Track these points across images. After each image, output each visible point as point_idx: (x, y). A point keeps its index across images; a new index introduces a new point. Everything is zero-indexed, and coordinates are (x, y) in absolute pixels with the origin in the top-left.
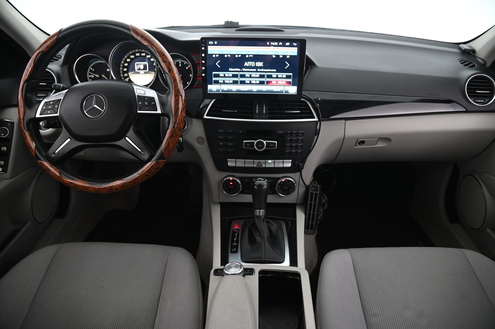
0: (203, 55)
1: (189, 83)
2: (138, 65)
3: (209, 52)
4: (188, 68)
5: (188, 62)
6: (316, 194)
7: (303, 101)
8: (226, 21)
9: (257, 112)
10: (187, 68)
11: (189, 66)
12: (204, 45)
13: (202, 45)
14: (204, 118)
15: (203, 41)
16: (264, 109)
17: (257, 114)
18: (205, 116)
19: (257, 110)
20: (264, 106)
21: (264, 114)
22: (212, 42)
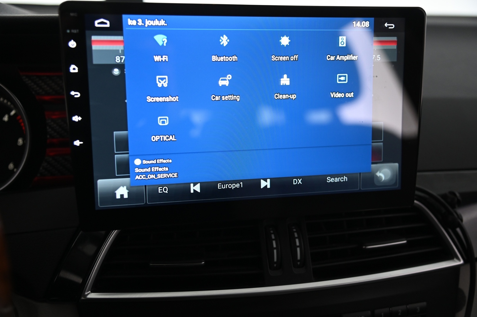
0: (74, 69)
1: (17, 166)
3: (96, 60)
4: (10, 117)
5: (10, 99)
7: (418, 209)
9: (275, 260)
10: (6, 118)
11: (11, 111)
12: (75, 31)
13: (68, 31)
14: (83, 298)
15: (72, 14)
16: (298, 244)
17: (275, 265)
18: (89, 293)
19: (275, 251)
20: (296, 235)
21: (299, 263)
22: (108, 22)
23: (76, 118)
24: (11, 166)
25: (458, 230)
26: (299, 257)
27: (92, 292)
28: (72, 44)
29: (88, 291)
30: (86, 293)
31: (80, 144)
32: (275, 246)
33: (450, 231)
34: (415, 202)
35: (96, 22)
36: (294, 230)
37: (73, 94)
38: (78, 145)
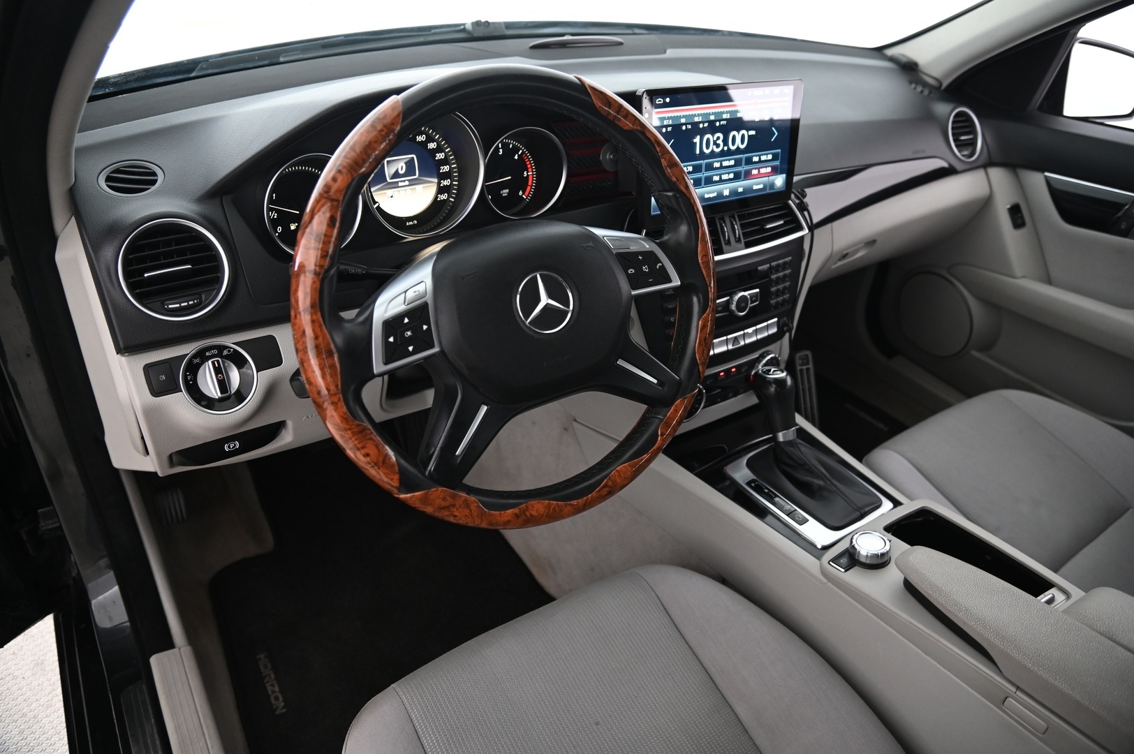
2: (391, 164)
6: (808, 370)
8: (474, 21)
9: (726, 238)
10: (516, 157)
16: (736, 228)
17: (727, 242)
19: (726, 234)
20: (734, 223)
21: (737, 239)
26: (737, 236)
32: (726, 230)
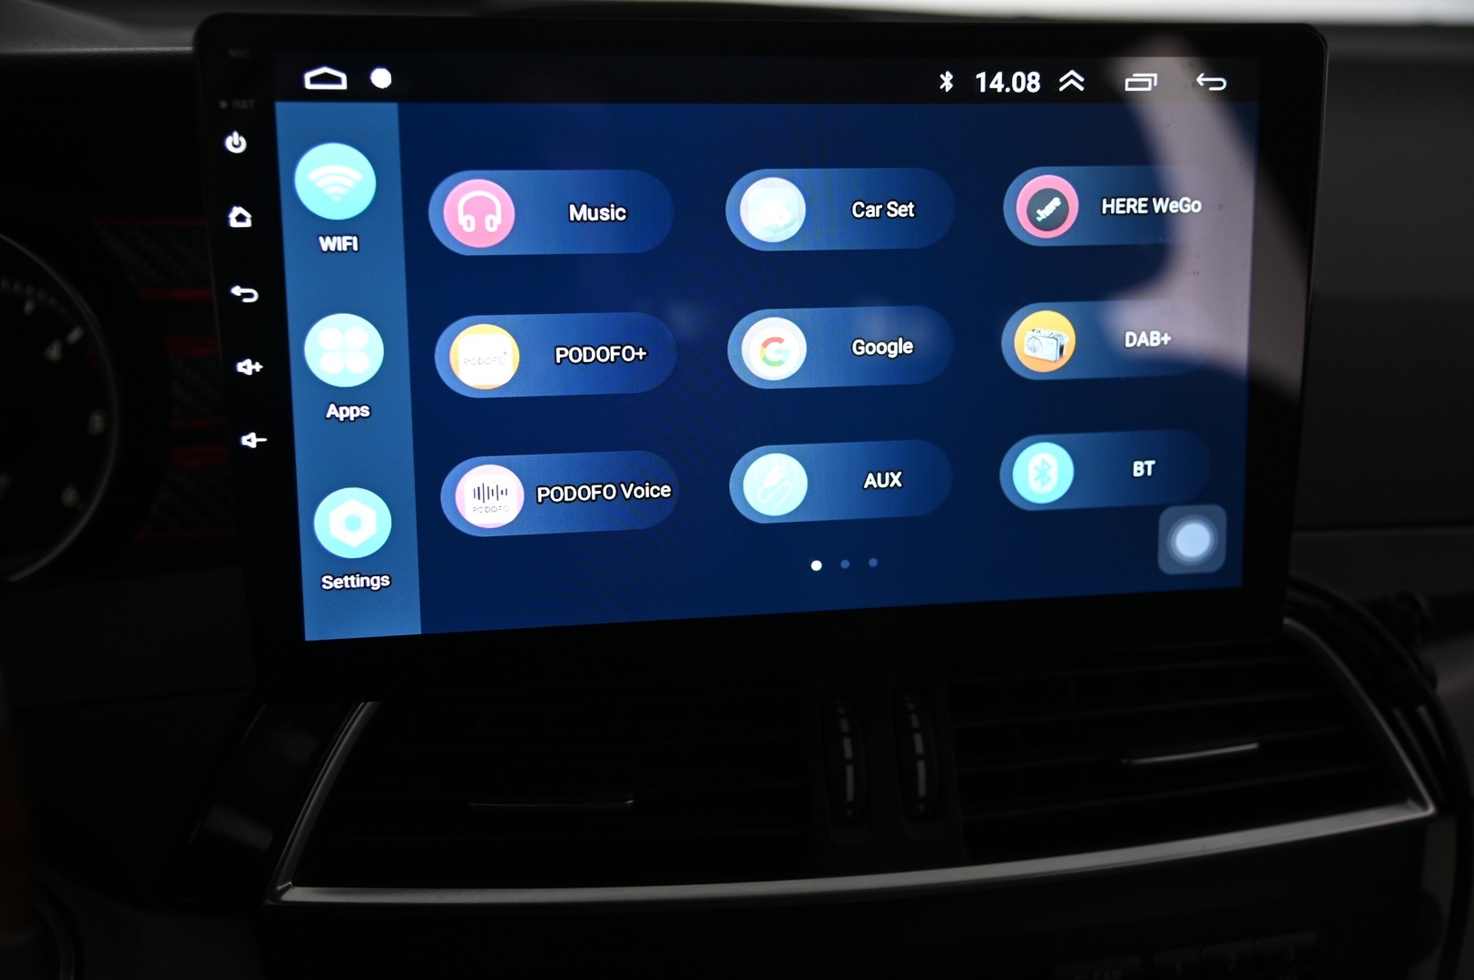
9: (850, 796)
10: (56, 352)
12: (243, 104)
13: (223, 105)
14: (269, 902)
15: (233, 53)
16: (919, 749)
17: (849, 812)
18: (289, 887)
19: (850, 770)
20: (915, 722)
21: (922, 807)
22: (343, 77)
23: (247, 367)
24: (70, 496)
25: (1422, 710)
26: (922, 790)
27: (298, 883)
28: (235, 143)
29: (286, 881)
30: (280, 888)
31: (258, 443)
32: (848, 753)
33: (1398, 714)
34: (1287, 621)
35: (308, 76)
36: (911, 706)
37: (239, 294)
38: (253, 445)
